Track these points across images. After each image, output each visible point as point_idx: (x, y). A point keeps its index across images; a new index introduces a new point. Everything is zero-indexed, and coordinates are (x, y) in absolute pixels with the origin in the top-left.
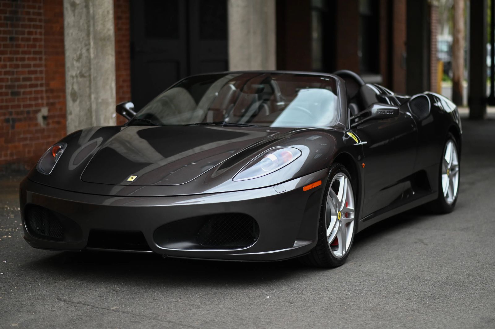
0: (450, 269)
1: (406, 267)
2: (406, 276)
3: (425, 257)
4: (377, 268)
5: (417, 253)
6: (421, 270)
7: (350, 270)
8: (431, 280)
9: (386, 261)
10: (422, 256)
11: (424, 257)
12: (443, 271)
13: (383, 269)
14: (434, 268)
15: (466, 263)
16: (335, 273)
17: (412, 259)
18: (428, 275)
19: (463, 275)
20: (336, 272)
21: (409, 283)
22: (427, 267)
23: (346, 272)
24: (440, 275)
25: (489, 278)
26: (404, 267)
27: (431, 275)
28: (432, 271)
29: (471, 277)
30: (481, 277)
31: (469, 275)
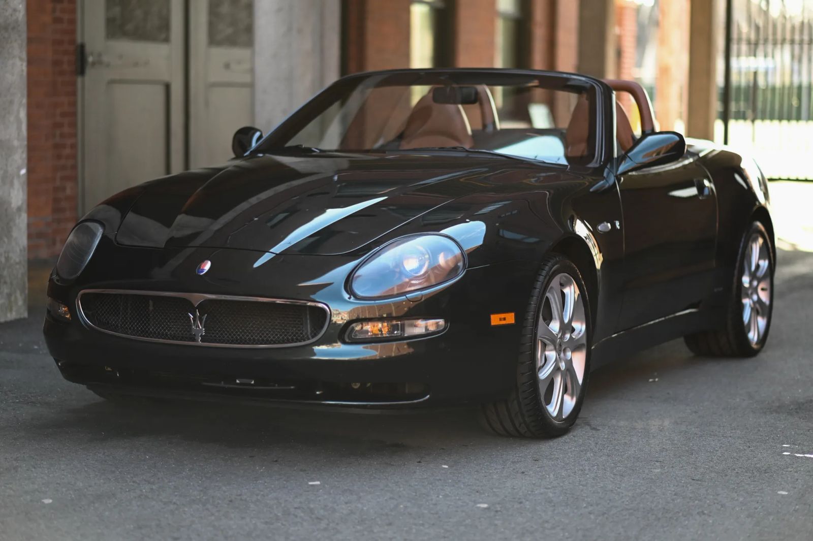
0: (639, 481)
1: (552, 476)
2: (551, 495)
3: (592, 455)
4: (495, 477)
5: (576, 447)
6: (581, 483)
7: (440, 480)
8: (599, 504)
9: (513, 462)
10: (586, 454)
11: (588, 455)
12: (624, 485)
13: (506, 479)
14: (607, 478)
15: (671, 469)
16: (410, 486)
17: (566, 459)
18: (594, 492)
19: (664, 495)
20: (412, 484)
21: (554, 510)
22: (593, 475)
23: (431, 484)
24: (618, 494)
25: (716, 501)
26: (549, 475)
27: (600, 494)
28: (602, 485)
29: (678, 501)
30: (700, 500)
31: (675, 495)
